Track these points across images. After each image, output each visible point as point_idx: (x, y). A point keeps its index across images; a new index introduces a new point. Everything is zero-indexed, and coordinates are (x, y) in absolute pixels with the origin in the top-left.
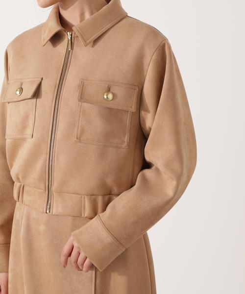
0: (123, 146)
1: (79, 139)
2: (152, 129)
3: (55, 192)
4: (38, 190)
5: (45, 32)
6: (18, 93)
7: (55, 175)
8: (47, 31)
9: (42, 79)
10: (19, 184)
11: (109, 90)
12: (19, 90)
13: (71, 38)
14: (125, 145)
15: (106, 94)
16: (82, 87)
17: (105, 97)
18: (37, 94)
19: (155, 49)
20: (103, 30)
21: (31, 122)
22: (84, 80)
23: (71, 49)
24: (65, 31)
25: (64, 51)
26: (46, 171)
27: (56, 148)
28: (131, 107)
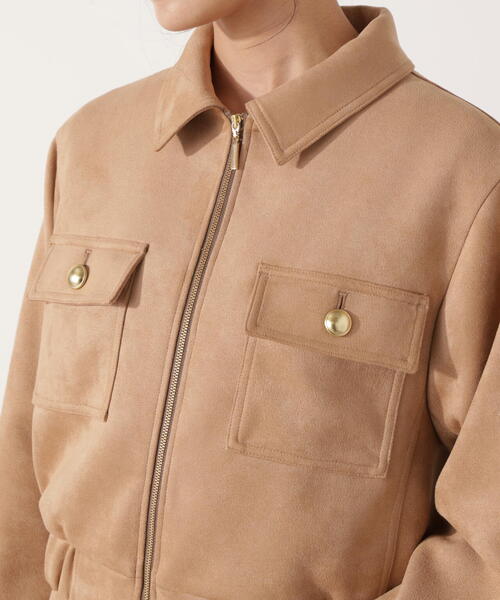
0: (372, 472)
1: (241, 442)
2: (463, 427)
3: (161, 587)
4: (112, 572)
5: (164, 108)
6: (75, 279)
7: (164, 540)
8: (171, 106)
9: (147, 250)
10: (60, 542)
11: (340, 306)
12: (78, 271)
13: (241, 133)
14: (377, 471)
15: (330, 316)
16: (261, 288)
17: (328, 324)
18: (128, 293)
19: (490, 188)
20: (337, 119)
21: (105, 373)
22: (268, 266)
23: (238, 167)
24: (223, 111)
25: (218, 172)
26: (138, 523)
27: (173, 460)
28: (404, 360)
